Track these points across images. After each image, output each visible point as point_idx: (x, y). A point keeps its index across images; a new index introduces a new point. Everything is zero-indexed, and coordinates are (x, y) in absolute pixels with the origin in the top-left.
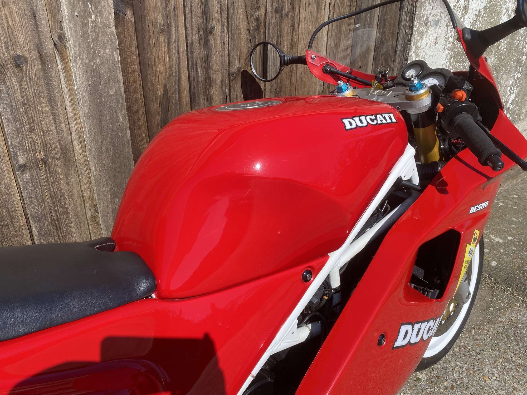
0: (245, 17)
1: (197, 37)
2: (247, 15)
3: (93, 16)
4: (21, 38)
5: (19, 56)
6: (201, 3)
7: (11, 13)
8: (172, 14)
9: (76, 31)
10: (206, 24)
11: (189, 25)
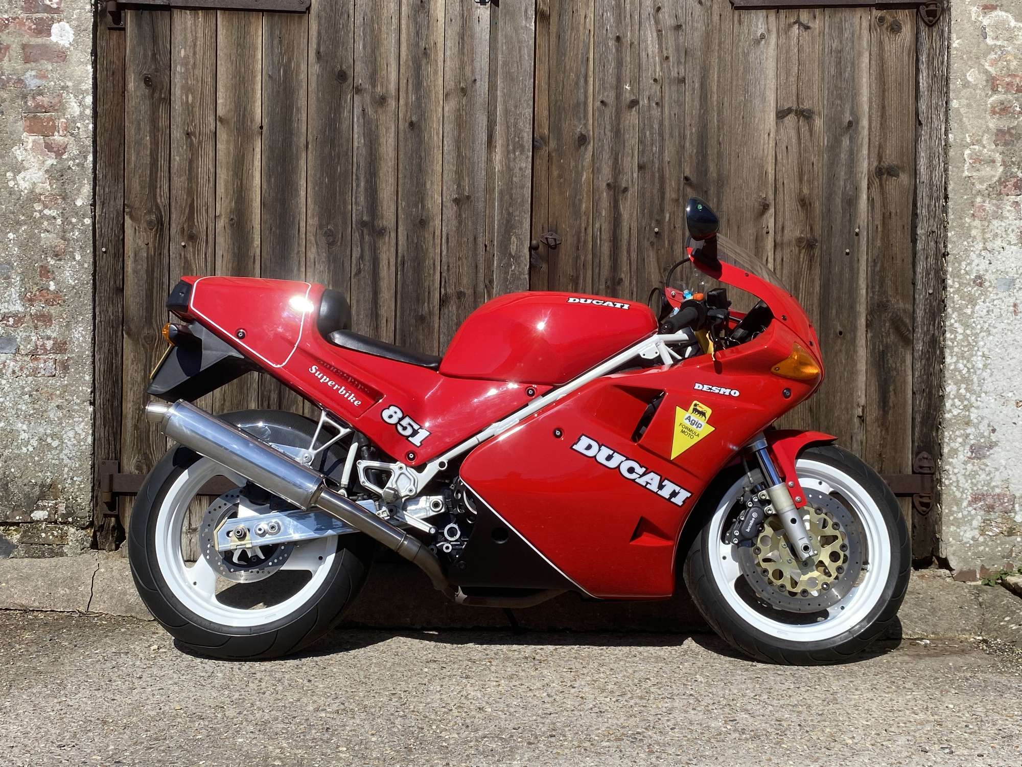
0: (657, 271)
1: (604, 286)
2: (660, 270)
3: (513, 267)
4: (465, 281)
5: (461, 292)
6: (611, 258)
7: (462, 264)
8: (582, 267)
9: (500, 276)
10: (614, 277)
11: (596, 277)
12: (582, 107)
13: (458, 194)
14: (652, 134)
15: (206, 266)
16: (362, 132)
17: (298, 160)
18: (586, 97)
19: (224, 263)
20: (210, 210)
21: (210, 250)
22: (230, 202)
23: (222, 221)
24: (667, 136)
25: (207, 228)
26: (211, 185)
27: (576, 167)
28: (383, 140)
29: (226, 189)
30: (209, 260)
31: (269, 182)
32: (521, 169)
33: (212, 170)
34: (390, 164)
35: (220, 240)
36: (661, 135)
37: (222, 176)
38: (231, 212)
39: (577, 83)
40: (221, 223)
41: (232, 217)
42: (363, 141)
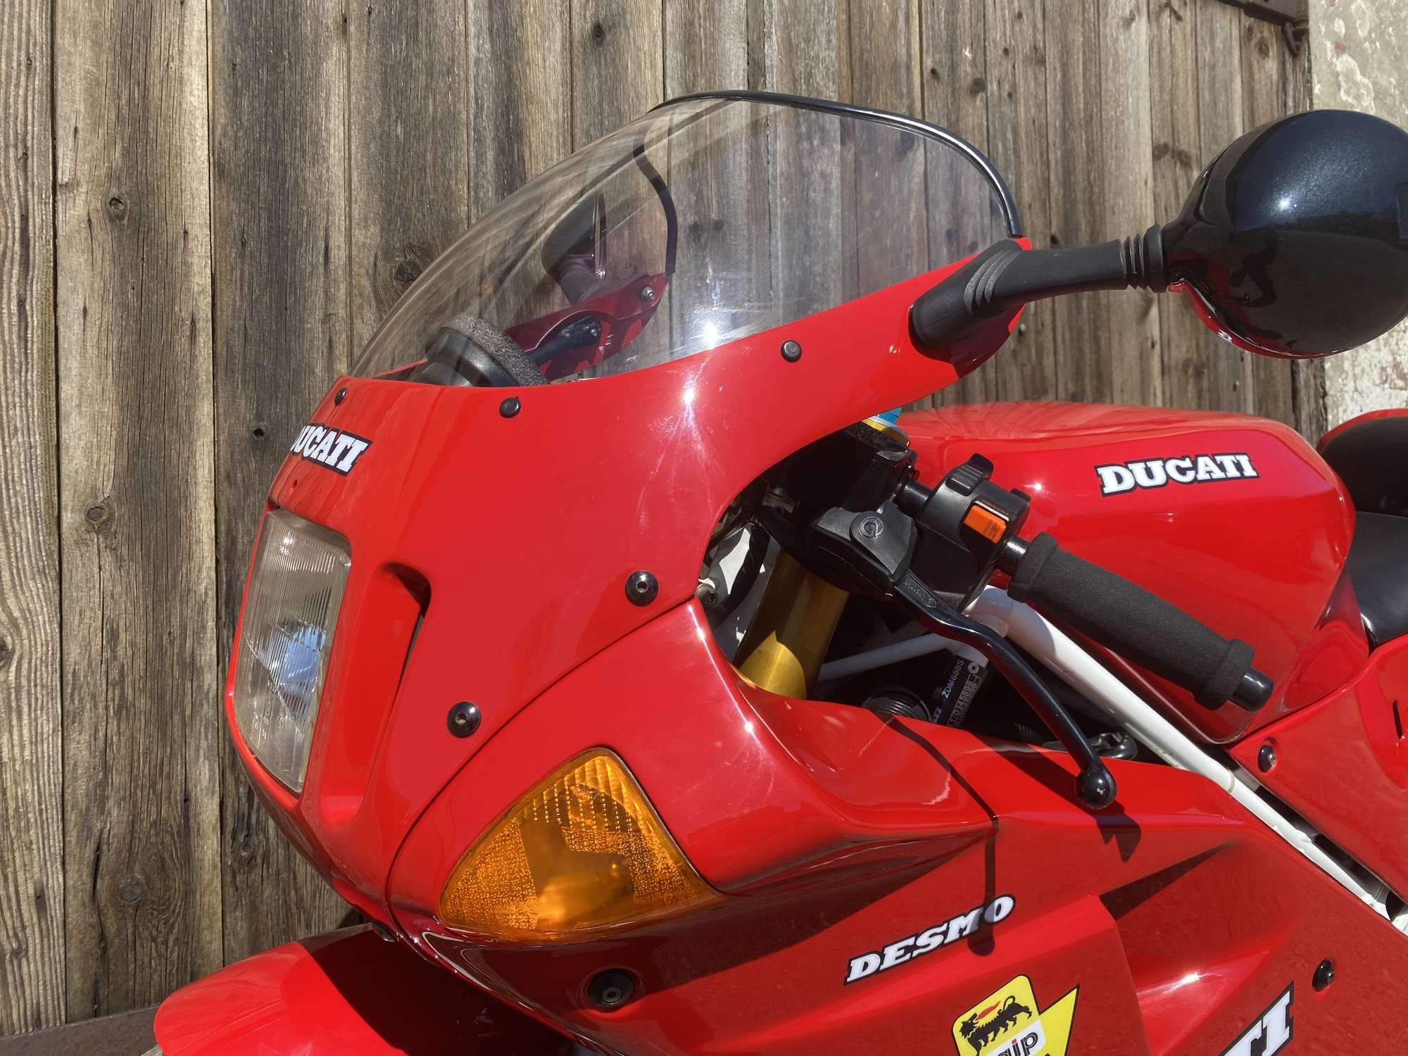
12: (903, 71)
13: (697, 213)
14: (1005, 147)
15: (24, 339)
16: (485, 26)
17: (318, 61)
18: (909, 55)
19: (92, 334)
20: (34, 162)
21: (37, 288)
22: (109, 145)
23: (80, 201)
24: (1024, 158)
25: (25, 218)
26: (39, 81)
27: (900, 190)
28: (535, 55)
29: (93, 104)
30: (35, 320)
31: (235, 108)
32: (823, 175)
33: (41, 36)
34: (553, 117)
35: (75, 261)
36: (1016, 152)
37: (77, 61)
38: (109, 176)
39: (894, 25)
40: (74, 210)
41: (114, 192)
42: (487, 46)
